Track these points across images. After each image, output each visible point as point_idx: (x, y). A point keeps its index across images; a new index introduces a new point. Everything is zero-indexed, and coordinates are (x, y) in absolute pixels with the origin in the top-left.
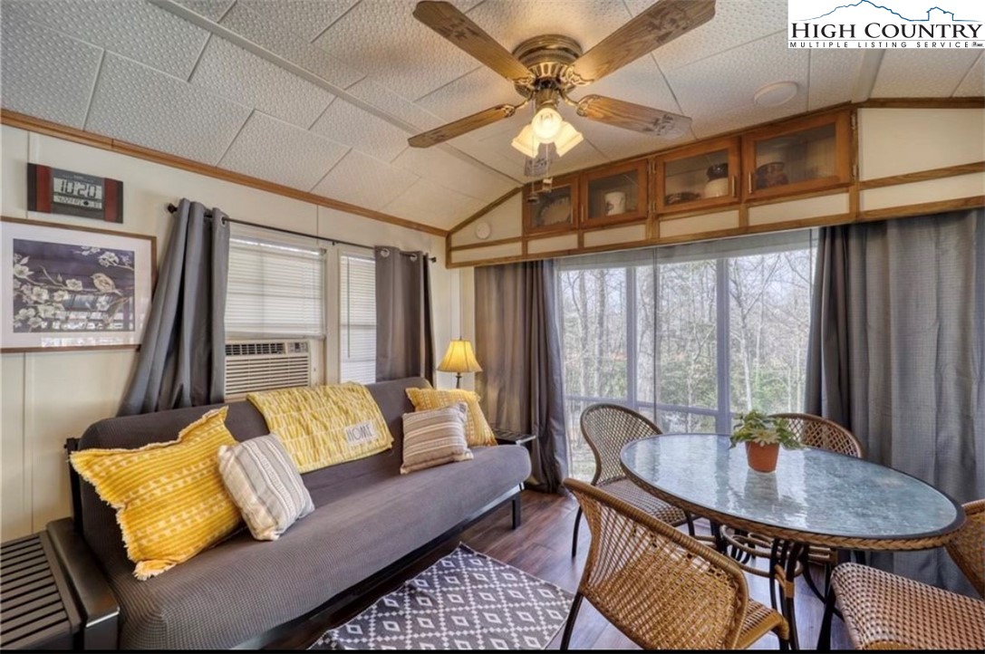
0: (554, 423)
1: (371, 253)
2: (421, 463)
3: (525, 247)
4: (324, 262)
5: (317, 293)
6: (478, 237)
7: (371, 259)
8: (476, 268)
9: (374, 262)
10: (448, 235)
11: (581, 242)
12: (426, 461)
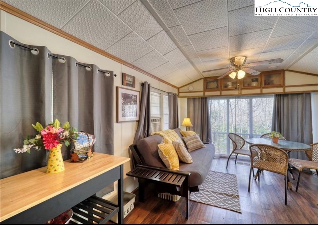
0: (209, 139)
1: (167, 94)
2: (194, 149)
3: (204, 94)
4: (160, 97)
5: (158, 105)
6: (189, 90)
7: (167, 96)
8: (188, 98)
9: (168, 97)
10: (178, 89)
11: (221, 93)
12: (195, 148)
